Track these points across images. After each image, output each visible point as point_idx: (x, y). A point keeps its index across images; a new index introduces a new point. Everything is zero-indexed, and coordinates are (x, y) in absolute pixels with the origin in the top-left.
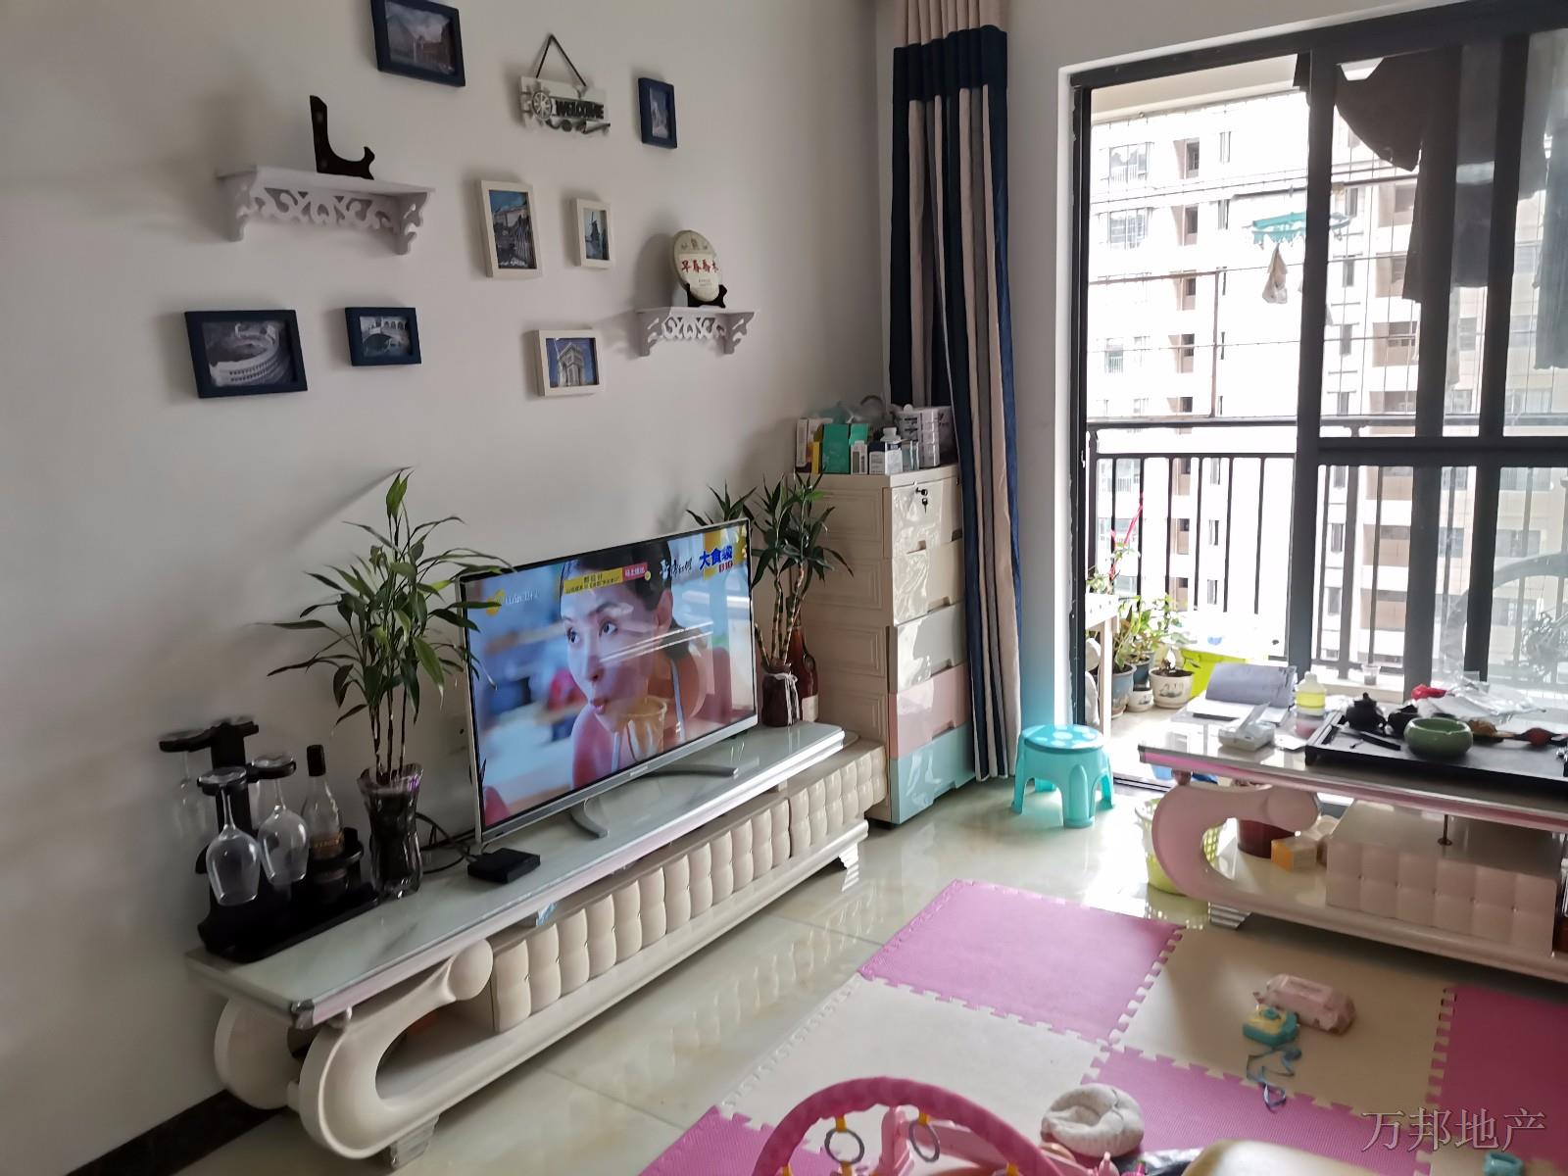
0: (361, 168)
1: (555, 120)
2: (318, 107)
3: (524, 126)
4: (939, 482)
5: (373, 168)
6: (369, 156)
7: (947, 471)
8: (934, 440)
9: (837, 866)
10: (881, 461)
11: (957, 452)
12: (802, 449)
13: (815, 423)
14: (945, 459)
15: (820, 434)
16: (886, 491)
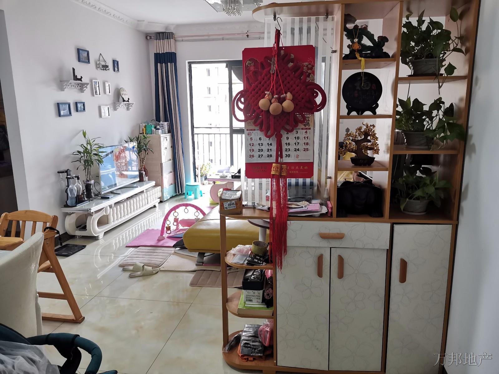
0: (80, 79)
1: (102, 69)
2: (74, 69)
3: (98, 70)
4: (168, 136)
5: (82, 79)
6: (82, 77)
7: (169, 134)
8: (167, 128)
9: (155, 206)
10: (158, 132)
11: (171, 130)
12: (141, 130)
13: (144, 125)
14: (169, 132)
15: (145, 127)
16: (160, 137)
